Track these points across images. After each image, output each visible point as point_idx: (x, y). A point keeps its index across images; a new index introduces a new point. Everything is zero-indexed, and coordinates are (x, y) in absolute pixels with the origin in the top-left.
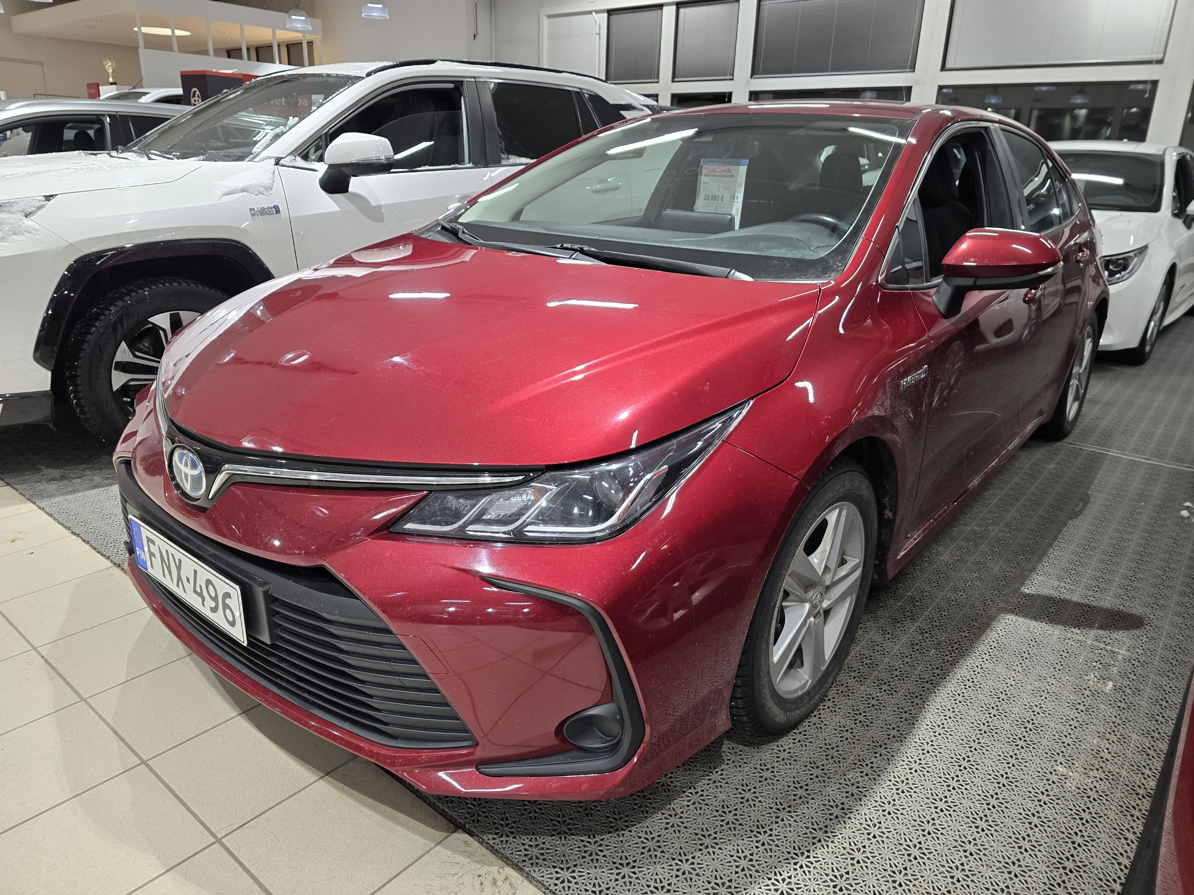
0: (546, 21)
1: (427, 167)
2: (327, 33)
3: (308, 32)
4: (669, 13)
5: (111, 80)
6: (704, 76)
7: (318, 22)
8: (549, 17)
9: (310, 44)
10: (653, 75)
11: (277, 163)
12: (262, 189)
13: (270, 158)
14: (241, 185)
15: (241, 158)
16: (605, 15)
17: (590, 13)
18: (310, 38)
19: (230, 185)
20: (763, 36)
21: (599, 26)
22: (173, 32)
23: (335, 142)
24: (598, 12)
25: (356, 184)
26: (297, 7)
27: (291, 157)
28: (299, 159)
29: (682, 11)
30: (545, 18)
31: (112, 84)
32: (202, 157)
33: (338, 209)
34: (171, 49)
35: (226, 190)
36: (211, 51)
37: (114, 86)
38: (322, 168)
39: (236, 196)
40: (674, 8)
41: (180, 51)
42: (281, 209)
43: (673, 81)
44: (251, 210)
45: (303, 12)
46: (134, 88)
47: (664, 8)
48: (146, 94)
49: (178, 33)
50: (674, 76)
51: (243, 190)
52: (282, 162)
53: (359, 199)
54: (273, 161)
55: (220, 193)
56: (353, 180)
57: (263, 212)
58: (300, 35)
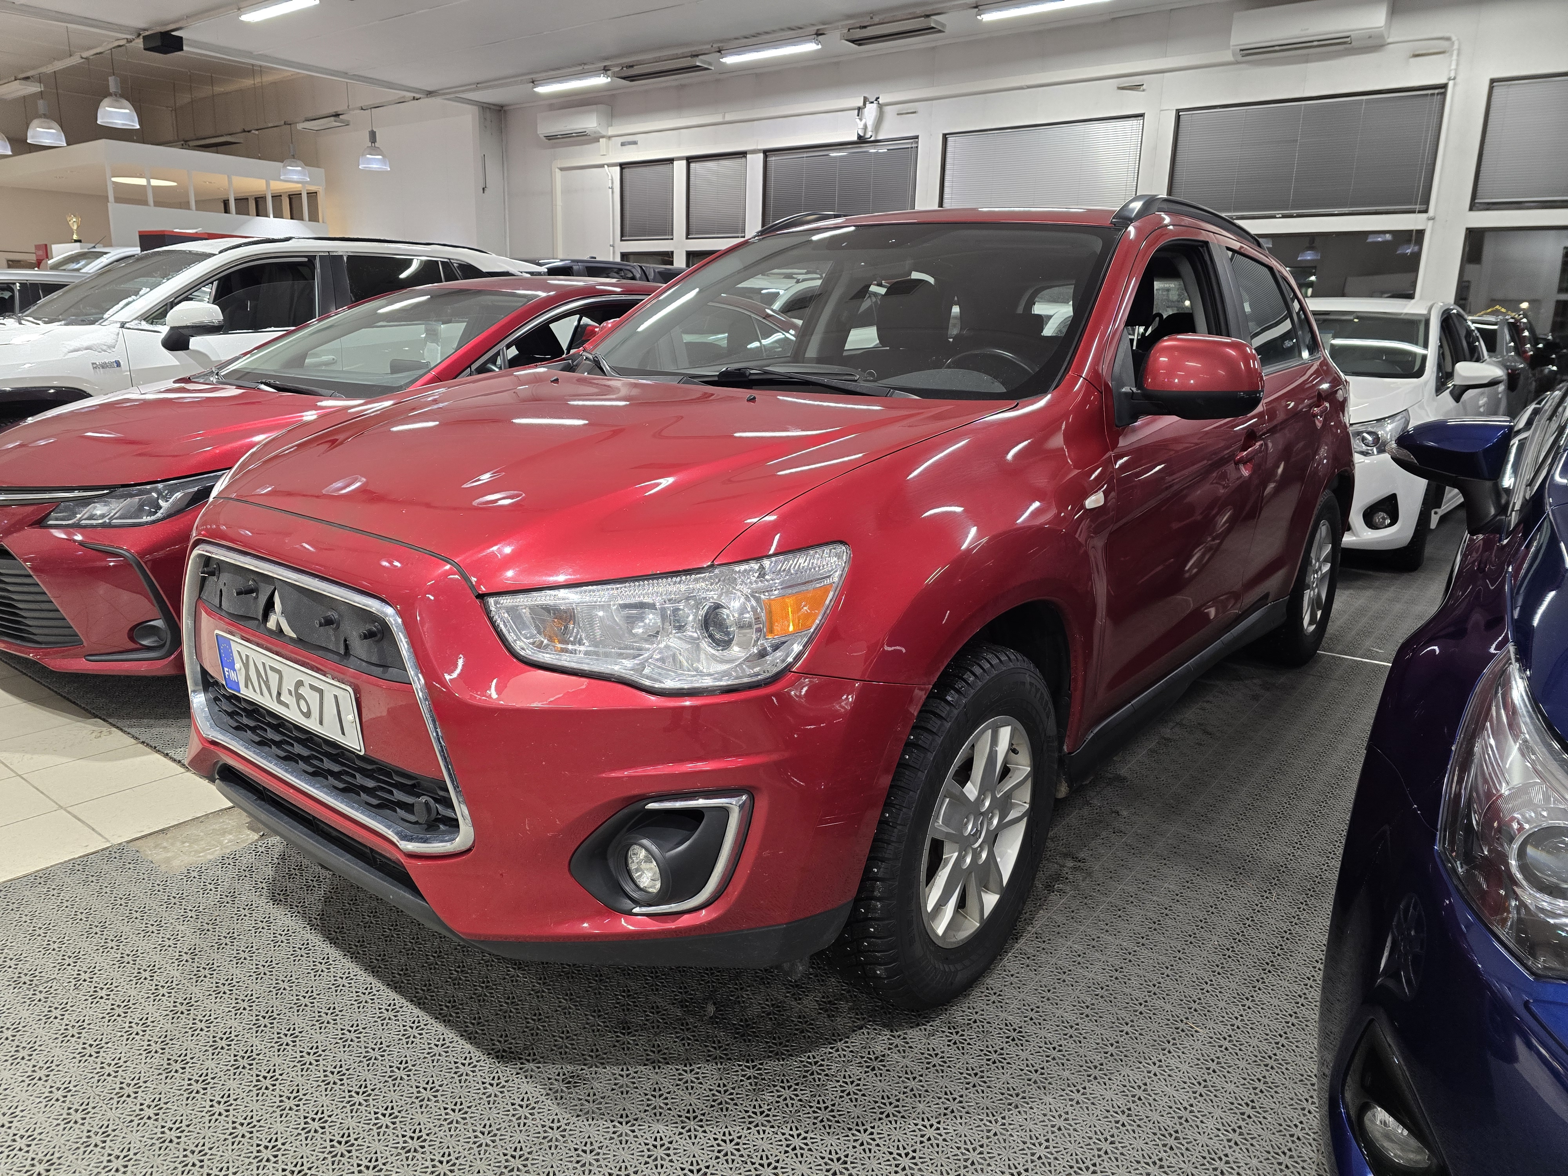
0: (558, 174)
1: (273, 329)
2: (331, 183)
3: (307, 182)
4: (680, 167)
5: (75, 237)
6: (718, 233)
7: (320, 172)
8: (561, 169)
9: (313, 195)
10: (666, 231)
11: (122, 326)
12: (105, 348)
13: (116, 322)
14: (85, 344)
15: (92, 323)
16: (618, 168)
17: (602, 166)
18: (313, 188)
19: (76, 344)
20: (771, 193)
21: (612, 180)
22: (149, 182)
23: (175, 309)
24: (609, 165)
25: (195, 342)
26: (293, 157)
27: (137, 322)
28: (143, 323)
29: (692, 165)
30: (557, 170)
31: (76, 241)
32: (63, 322)
33: (178, 363)
34: (145, 203)
35: (71, 348)
36: (193, 204)
37: (78, 244)
38: (164, 330)
39: (80, 353)
40: (684, 162)
41: (155, 205)
42: (122, 363)
43: (687, 238)
44: (93, 364)
45: (299, 162)
46: (94, 247)
47: (675, 162)
48: (106, 253)
49: (155, 182)
50: (688, 233)
51: (87, 349)
52: (127, 325)
53: (200, 356)
54: (119, 325)
55: (66, 350)
56: (193, 340)
57: (104, 366)
58: (300, 185)
